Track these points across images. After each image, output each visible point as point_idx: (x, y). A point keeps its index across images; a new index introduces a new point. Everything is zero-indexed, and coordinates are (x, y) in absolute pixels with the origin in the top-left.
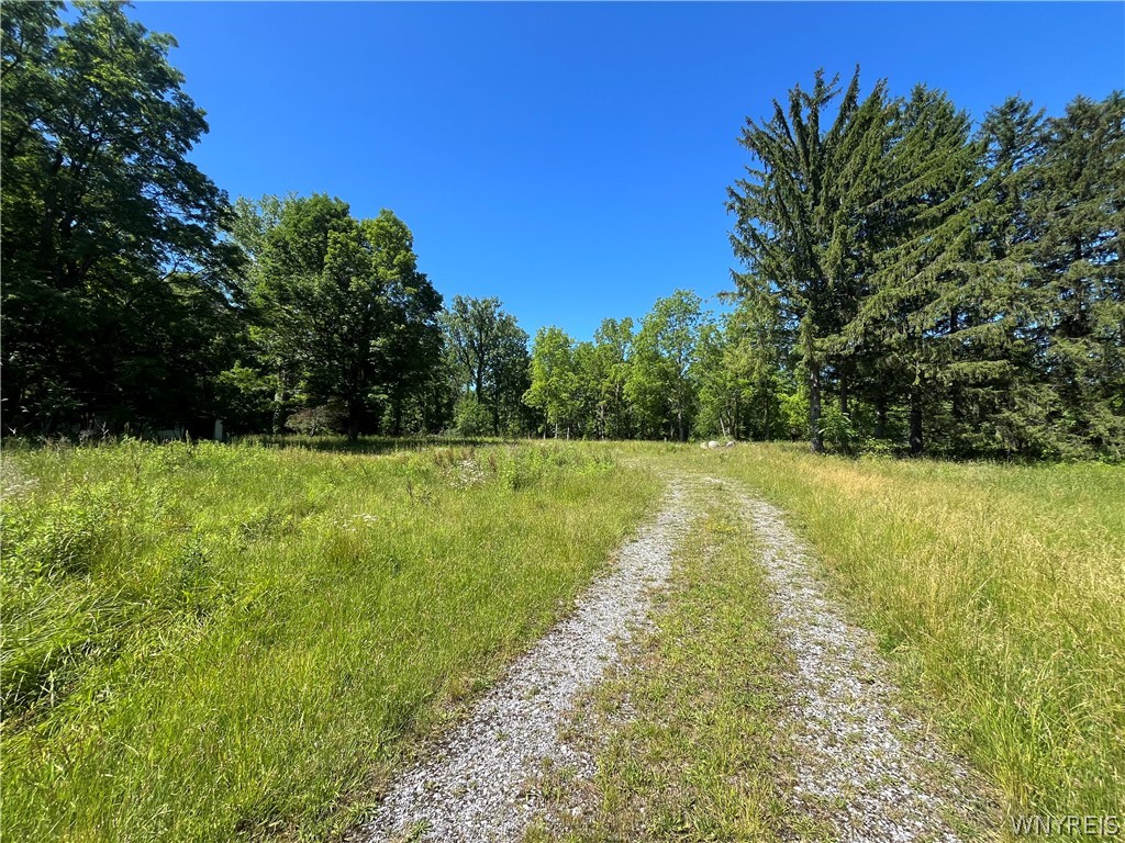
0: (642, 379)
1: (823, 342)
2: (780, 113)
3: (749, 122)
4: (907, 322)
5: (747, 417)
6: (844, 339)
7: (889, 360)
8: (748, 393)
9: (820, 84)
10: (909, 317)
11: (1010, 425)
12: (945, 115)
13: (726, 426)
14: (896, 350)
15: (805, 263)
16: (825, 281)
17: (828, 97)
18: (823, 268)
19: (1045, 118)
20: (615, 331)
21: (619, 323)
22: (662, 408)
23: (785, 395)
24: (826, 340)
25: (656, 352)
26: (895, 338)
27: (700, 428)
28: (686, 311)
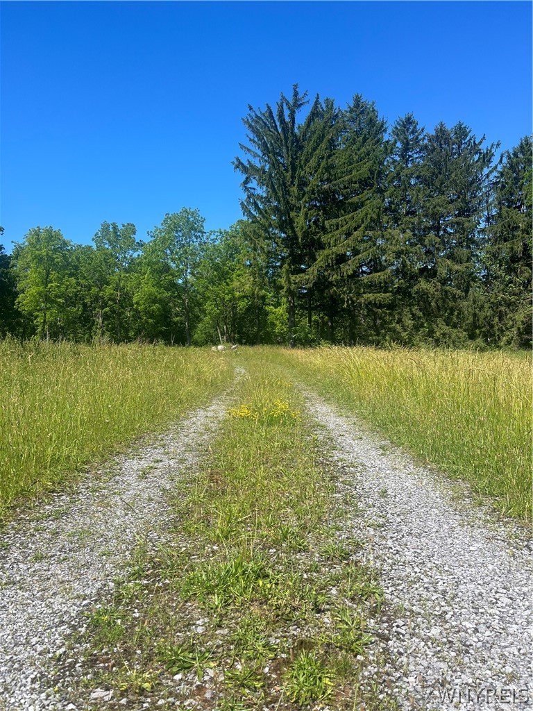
0: (153, 290)
1: (296, 277)
2: (271, 113)
3: (251, 109)
4: (340, 268)
5: (241, 327)
6: (307, 277)
7: (332, 291)
8: (242, 305)
9: (296, 94)
10: (341, 266)
11: (394, 331)
12: (371, 122)
13: (223, 334)
14: (335, 286)
15: (287, 224)
16: (297, 238)
17: (301, 104)
18: (296, 230)
19: (425, 134)
20: (117, 236)
21: (120, 227)
22: (165, 316)
23: (272, 307)
24: (298, 276)
25: (167, 265)
26: (334, 278)
27: (198, 335)
28: (192, 228)
